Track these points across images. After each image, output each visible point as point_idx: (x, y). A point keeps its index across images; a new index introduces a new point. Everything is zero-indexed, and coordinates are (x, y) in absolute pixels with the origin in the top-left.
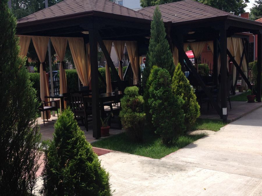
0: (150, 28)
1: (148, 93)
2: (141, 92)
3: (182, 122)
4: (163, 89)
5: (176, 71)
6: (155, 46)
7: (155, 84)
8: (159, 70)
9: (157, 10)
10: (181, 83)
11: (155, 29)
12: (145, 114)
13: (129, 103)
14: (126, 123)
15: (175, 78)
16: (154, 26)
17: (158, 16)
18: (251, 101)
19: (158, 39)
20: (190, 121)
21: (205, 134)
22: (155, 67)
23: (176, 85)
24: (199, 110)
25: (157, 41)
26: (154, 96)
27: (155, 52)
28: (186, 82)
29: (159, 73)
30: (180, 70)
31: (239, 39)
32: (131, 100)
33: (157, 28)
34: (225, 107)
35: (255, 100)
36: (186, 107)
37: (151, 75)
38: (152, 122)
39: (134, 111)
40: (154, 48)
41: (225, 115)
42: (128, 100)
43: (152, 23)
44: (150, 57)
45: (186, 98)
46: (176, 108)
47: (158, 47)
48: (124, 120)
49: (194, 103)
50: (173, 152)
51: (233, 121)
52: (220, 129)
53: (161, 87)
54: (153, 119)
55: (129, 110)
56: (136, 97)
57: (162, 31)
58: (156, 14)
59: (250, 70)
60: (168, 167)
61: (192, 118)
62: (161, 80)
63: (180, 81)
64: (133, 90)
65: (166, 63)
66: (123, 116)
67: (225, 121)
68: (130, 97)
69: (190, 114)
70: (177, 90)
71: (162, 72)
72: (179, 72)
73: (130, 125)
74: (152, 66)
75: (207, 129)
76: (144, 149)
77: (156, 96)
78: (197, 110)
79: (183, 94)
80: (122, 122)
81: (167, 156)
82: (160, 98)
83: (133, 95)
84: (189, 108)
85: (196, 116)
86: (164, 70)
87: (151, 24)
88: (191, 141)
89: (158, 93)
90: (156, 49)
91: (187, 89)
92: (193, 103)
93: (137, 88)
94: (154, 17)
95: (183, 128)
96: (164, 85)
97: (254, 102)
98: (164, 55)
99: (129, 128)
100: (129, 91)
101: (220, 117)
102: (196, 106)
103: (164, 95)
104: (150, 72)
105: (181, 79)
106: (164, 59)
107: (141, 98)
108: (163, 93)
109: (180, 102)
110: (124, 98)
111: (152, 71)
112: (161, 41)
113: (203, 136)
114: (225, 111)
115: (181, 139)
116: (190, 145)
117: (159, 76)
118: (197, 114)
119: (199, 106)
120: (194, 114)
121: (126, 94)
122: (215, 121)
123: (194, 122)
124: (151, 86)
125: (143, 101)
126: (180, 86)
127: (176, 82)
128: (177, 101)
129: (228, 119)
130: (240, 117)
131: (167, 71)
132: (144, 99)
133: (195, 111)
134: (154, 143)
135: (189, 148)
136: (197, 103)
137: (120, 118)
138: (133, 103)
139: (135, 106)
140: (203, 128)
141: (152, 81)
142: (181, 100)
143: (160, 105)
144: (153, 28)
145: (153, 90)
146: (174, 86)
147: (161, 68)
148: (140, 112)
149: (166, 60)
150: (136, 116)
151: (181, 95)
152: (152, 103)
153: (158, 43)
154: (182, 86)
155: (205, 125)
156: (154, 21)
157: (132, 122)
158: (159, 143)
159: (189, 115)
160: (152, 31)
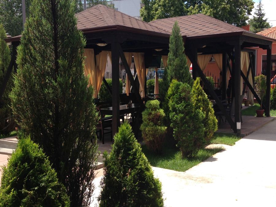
0: (169, 43)
1: (168, 108)
2: (161, 106)
3: (202, 136)
4: (184, 102)
5: (194, 85)
6: (174, 60)
7: (177, 98)
8: (180, 85)
9: (176, 25)
10: (200, 97)
11: (174, 44)
12: (166, 128)
13: (151, 117)
14: (148, 136)
15: (194, 92)
16: (173, 41)
17: (176, 30)
18: (260, 115)
19: (177, 53)
20: (208, 135)
21: (222, 148)
22: (175, 81)
23: (195, 99)
24: (217, 124)
25: (176, 54)
26: (174, 110)
27: (174, 66)
28: (205, 97)
29: (181, 87)
30: (199, 84)
31: (246, 52)
32: (153, 113)
33: (175, 43)
34: (239, 122)
35: (264, 115)
36: (205, 121)
37: (170, 89)
38: (174, 136)
39: (156, 124)
40: (173, 63)
41: (239, 130)
42: (150, 114)
43: (171, 37)
44: (169, 71)
45: (205, 112)
46: (197, 122)
47: (176, 62)
48: (145, 133)
49: (213, 118)
50: (195, 165)
51: (247, 135)
52: (235, 144)
53: (183, 102)
54: (174, 132)
55: (151, 123)
56: (157, 110)
57: (181, 45)
58: (175, 29)
59: (256, 83)
60: (195, 179)
61: (210, 132)
62: (183, 94)
63: (198, 96)
64: (155, 103)
65: (184, 77)
66: (145, 129)
67: (239, 135)
68: (152, 110)
69: (209, 128)
70: (196, 104)
71: (184, 87)
72: (198, 86)
73: (151, 139)
74: (171, 80)
75: (222, 142)
77: (177, 110)
78: (214, 125)
79: (202, 108)
80: (143, 135)
81: (191, 169)
82: (181, 112)
83: (155, 108)
84: (207, 122)
85: (214, 130)
86: (185, 84)
87: (170, 39)
88: (210, 154)
89: (180, 106)
90: (175, 63)
91: (206, 103)
92: (211, 117)
93: (158, 102)
94: (173, 32)
95: (204, 141)
96: (185, 99)
97: (263, 116)
98: (183, 70)
99: (150, 141)
100: (150, 105)
101: (233, 131)
102: (214, 121)
103: (186, 110)
104: (169, 86)
105: (200, 93)
106: (183, 73)
107: (162, 112)
108: (185, 107)
109: (201, 116)
110: (146, 111)
111: (171, 85)
112: (179, 55)
113: (220, 150)
114: (239, 125)
115: (200, 153)
116: (210, 158)
117: (180, 90)
118: (214, 128)
119: (217, 121)
120: (212, 128)
121: (148, 107)
122: (229, 135)
123: (212, 135)
124: (170, 100)
125: (164, 114)
126: (198, 101)
127: (194, 96)
128: (197, 115)
129: (241, 133)
130: (253, 132)
131: (188, 85)
132: (165, 112)
133: (213, 125)
134: (174, 157)
135: (210, 161)
136: (215, 117)
137: (141, 131)
138: (154, 116)
139: (157, 120)
140: (217, 142)
141: (171, 95)
142: (202, 114)
143: (182, 119)
144: (172, 43)
145: (175, 104)
146: (193, 99)
147: (182, 83)
148: (160, 125)
149: (184, 75)
150: (157, 130)
151: (199, 108)
152: (174, 116)
153: (176, 57)
154: (200, 101)
155: (219, 139)
156: (172, 36)
157: (153, 135)
158: (179, 156)
159: (207, 129)
160: (170, 45)
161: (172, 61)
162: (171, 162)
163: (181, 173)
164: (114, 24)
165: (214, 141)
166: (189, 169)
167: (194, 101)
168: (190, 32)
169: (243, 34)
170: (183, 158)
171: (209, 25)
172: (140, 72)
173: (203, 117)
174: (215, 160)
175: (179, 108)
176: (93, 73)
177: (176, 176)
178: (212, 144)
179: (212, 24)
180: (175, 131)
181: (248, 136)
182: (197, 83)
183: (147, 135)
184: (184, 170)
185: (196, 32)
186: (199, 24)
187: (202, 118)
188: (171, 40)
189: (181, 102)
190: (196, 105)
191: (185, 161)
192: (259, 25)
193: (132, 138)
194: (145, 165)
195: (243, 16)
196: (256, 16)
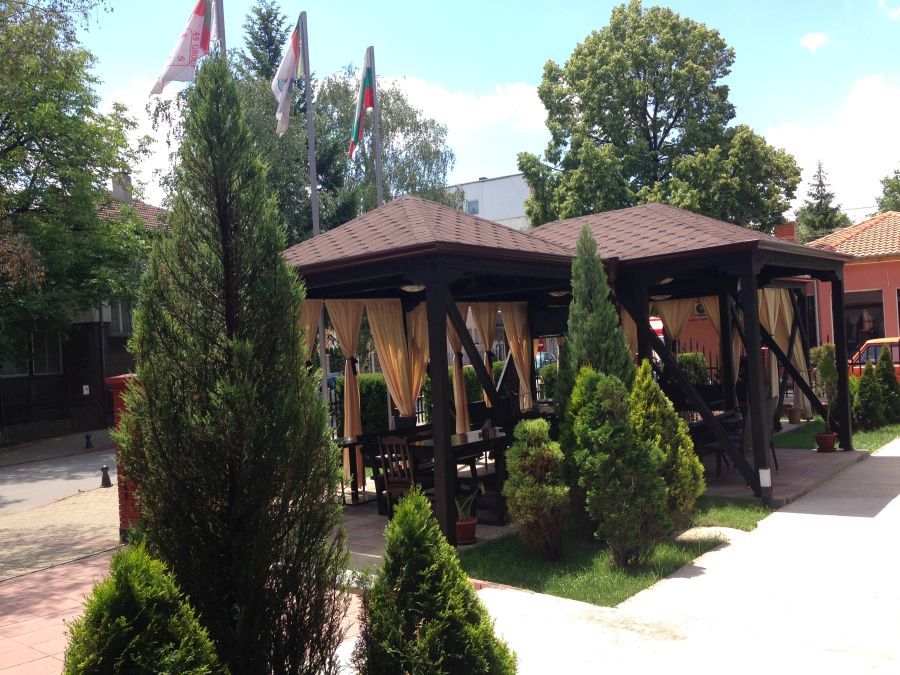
0: (571, 277)
1: (573, 438)
2: (554, 435)
3: (661, 509)
4: (610, 424)
5: (638, 378)
6: (584, 318)
7: (591, 413)
8: (598, 380)
9: (585, 232)
10: (653, 408)
11: (582, 279)
12: (567, 489)
13: (528, 462)
14: (522, 512)
15: (637, 395)
16: (580, 271)
17: (587, 245)
18: (825, 448)
19: (592, 301)
20: (681, 505)
21: (722, 538)
22: (588, 371)
23: (642, 415)
24: (702, 476)
25: (589, 304)
26: (587, 443)
27: (584, 333)
28: (665, 407)
29: (599, 386)
30: (649, 376)
31: (782, 291)
32: (532, 453)
33: (586, 276)
34: (765, 467)
35: (837, 446)
36: (670, 471)
37: (576, 391)
38: (587, 509)
39: (540, 480)
40: (582, 325)
41: (767, 489)
42: (526, 455)
43: (575, 263)
44: (573, 347)
45: (669, 447)
46: (646, 472)
47: (590, 322)
48: (515, 504)
49: (690, 459)
50: (644, 587)
51: (788, 502)
52: (756, 526)
53: (607, 421)
54: (587, 501)
55: (527, 478)
56: (543, 444)
57: (601, 281)
58: (583, 244)
59: (815, 366)
60: (640, 628)
61: (685, 498)
62: (606, 404)
63: (649, 404)
64: (537, 428)
65: (611, 361)
66: (513, 494)
67: (768, 502)
68: (528, 446)
69: (681, 486)
70: (645, 426)
71: (607, 385)
72: (646, 382)
73: (531, 518)
74: (579, 367)
75: (722, 523)
76: (568, 578)
77: (593, 444)
78: (696, 477)
79: (659, 437)
80: (510, 509)
81: (632, 598)
82: (604, 448)
83: (536, 441)
84: (676, 470)
85: (694, 491)
86: (611, 378)
87: (573, 267)
88: (686, 557)
89: (600, 434)
90: (587, 326)
91: (669, 423)
92: (685, 459)
93: (546, 424)
94: (580, 251)
95: (666, 523)
96: (615, 415)
97: (834, 450)
98: (608, 342)
99: (528, 525)
100: (525, 432)
101: (751, 492)
102: (693, 468)
103: (615, 442)
104: (574, 383)
105: (653, 399)
106: (608, 351)
107: (555, 448)
108: (612, 436)
109: (656, 457)
110: (515, 448)
111: (579, 380)
112: (597, 306)
113: (714, 544)
114: (765, 477)
115: (661, 553)
116: (685, 568)
117: (599, 393)
118: (696, 485)
119: (701, 467)
120: (690, 486)
121: (520, 438)
122: (742, 503)
123: (690, 506)
124: (578, 418)
125: (561, 455)
126: (649, 417)
127: (639, 406)
128: (646, 455)
129: (775, 497)
130: (805, 493)
131: (619, 381)
132: (562, 449)
133: (693, 478)
134: (592, 564)
135: (684, 577)
136: (697, 459)
137: (505, 498)
138: (536, 461)
139: (542, 470)
140: (710, 522)
141: (581, 405)
142: (657, 451)
143: (606, 466)
144: (578, 277)
145: (586, 429)
146: (636, 417)
147: (602, 375)
148: (554, 484)
149: (611, 354)
150: (545, 495)
151: (653, 437)
152: (585, 460)
153: (591, 311)
154: (655, 418)
155: (714, 513)
156: (578, 260)
157: (536, 510)
158: (604, 561)
159: (676, 489)
160: (574, 283)
161: (580, 322)
162: (582, 579)
163: (607, 610)
164: (432, 239)
165: (702, 518)
166: (626, 598)
167: (639, 419)
168: (627, 247)
169: (759, 247)
170: (613, 570)
171: (675, 230)
172: (519, 347)
173: (659, 459)
174: (698, 571)
175: (596, 439)
176: (400, 355)
177: (591, 618)
178: (697, 526)
179: (681, 227)
180: (591, 498)
181: (792, 505)
182: (645, 373)
183: (519, 509)
184: (613, 602)
185: (643, 247)
186: (651, 227)
187: (657, 462)
188: (576, 270)
189: (603, 424)
190: (644, 430)
191: (619, 576)
192: (821, 222)
193: (430, 534)
194: (465, 606)
195: (776, 201)
196: (811, 200)
